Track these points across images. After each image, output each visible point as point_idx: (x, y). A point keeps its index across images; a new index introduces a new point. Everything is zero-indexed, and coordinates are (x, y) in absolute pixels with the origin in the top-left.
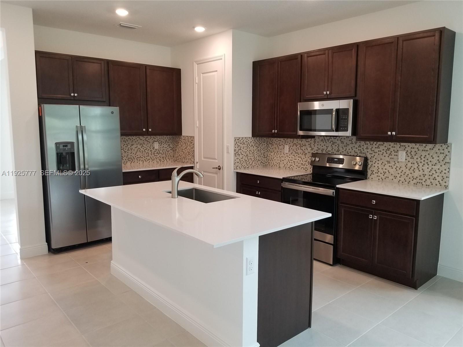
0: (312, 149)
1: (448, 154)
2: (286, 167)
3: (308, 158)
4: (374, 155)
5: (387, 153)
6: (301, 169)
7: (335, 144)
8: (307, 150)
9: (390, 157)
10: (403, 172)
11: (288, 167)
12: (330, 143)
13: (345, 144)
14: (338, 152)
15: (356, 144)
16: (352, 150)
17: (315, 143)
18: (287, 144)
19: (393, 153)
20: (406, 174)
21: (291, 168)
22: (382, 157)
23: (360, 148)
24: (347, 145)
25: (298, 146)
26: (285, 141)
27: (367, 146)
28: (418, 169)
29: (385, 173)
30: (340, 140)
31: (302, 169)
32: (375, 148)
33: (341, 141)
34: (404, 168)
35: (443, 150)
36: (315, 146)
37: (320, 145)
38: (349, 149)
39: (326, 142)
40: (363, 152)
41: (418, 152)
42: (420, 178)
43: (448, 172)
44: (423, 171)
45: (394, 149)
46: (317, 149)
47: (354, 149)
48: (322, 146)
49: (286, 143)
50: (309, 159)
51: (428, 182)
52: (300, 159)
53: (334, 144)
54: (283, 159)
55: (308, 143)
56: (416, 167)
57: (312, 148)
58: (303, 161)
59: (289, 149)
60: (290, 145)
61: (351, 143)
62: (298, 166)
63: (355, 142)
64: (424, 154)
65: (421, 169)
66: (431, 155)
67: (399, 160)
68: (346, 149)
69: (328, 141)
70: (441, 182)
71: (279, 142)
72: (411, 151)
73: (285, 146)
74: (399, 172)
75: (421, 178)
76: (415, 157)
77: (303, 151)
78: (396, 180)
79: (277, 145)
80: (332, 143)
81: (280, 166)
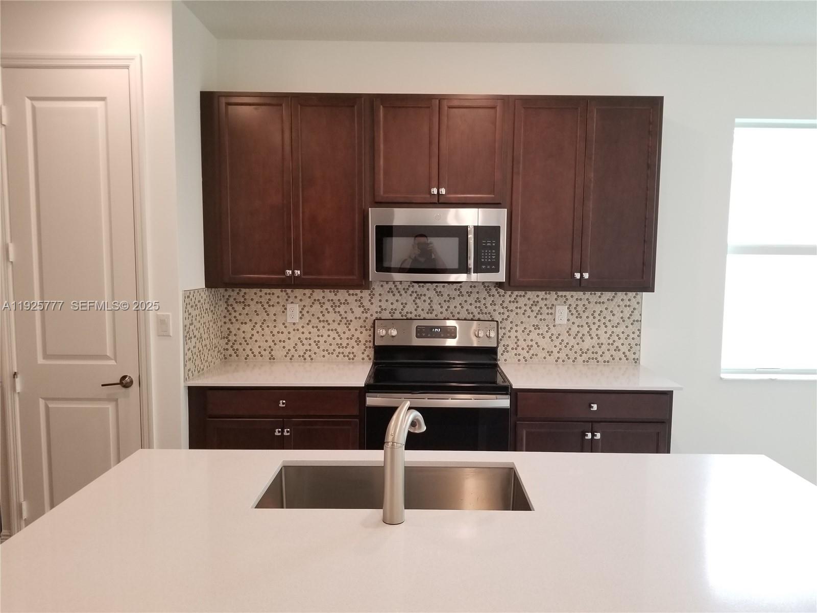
0: (366, 311)
1: (637, 306)
2: (293, 356)
3: (356, 330)
4: (508, 316)
5: (532, 311)
6: (337, 356)
7: (423, 298)
8: (353, 312)
9: (539, 317)
10: (564, 343)
11: (300, 356)
12: (411, 295)
13: (446, 297)
14: (431, 313)
15: (469, 296)
16: (462, 307)
17: (372, 298)
18: (292, 303)
19: (545, 310)
20: (569, 347)
21: (306, 356)
22: (524, 319)
23: (478, 304)
24: (451, 298)
25: (328, 305)
26: (287, 294)
27: (492, 299)
28: (590, 335)
29: (530, 347)
30: (435, 289)
31: (341, 355)
32: (510, 302)
33: (437, 292)
34: (565, 336)
35: (629, 300)
36: (372, 304)
37: (387, 301)
38: (455, 307)
39: (401, 295)
40: (485, 310)
41: (588, 306)
42: (592, 350)
43: (639, 336)
44: (599, 338)
45: (545, 302)
46: (379, 310)
47: (466, 307)
48: (392, 304)
49: (290, 300)
50: (358, 332)
51: (607, 357)
52: (333, 334)
53: (419, 298)
54: (282, 337)
55: (355, 297)
56: (586, 333)
57: (365, 309)
58: (341, 339)
59: (301, 312)
60: (303, 303)
61: (459, 295)
62: (327, 350)
63: (467, 292)
64: (598, 308)
65: (594, 335)
66: (610, 310)
67: (557, 322)
68: (449, 307)
69: (406, 292)
70: (627, 353)
71: (268, 297)
72: (577, 305)
73: (289, 306)
74: (557, 342)
75: (595, 350)
76: (584, 316)
77: (341, 315)
78: (551, 359)
79: (262, 306)
80: (415, 295)
81: (272, 356)
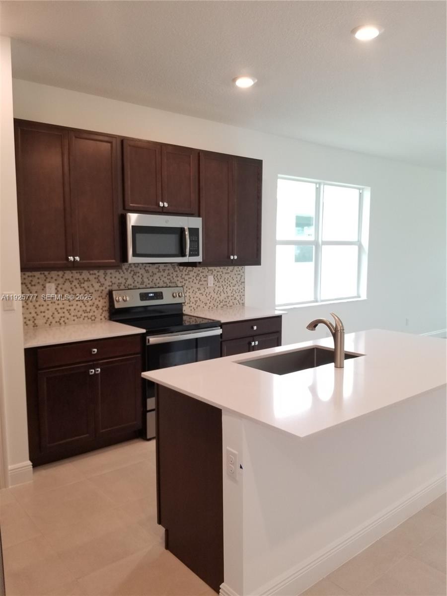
0: (102, 285)
1: (243, 274)
2: (51, 322)
3: (96, 299)
4: (185, 284)
5: (197, 280)
6: (84, 319)
7: (138, 274)
8: (93, 287)
9: (200, 283)
10: (212, 298)
11: (56, 322)
12: (130, 273)
13: (151, 273)
14: (143, 284)
15: (164, 272)
16: (160, 280)
17: (105, 276)
18: (49, 282)
19: (203, 279)
20: (214, 299)
21: (61, 321)
22: (192, 284)
23: (169, 277)
24: (154, 274)
25: (75, 283)
26: (45, 276)
27: (176, 273)
29: (196, 301)
30: (144, 269)
31: (86, 318)
32: (185, 275)
33: (145, 270)
34: (212, 294)
35: (240, 271)
36: (106, 280)
37: (115, 277)
38: (157, 280)
39: (124, 273)
40: (173, 281)
41: (222, 275)
42: (225, 300)
43: (244, 290)
44: (227, 293)
45: (203, 274)
46: (111, 284)
47: (163, 279)
48: (119, 279)
49: (48, 280)
50: (97, 300)
51: (231, 304)
52: (80, 303)
53: (135, 275)
54: (42, 309)
55: (94, 276)
56: (221, 291)
57: (101, 284)
58: (86, 306)
59: (56, 289)
60: (57, 282)
61: (158, 272)
62: (76, 316)
63: (163, 270)
64: (227, 276)
65: (225, 292)
66: (232, 277)
67: (209, 285)
68: (153, 280)
69: (127, 271)
70: (239, 300)
71: (30, 279)
72: (217, 275)
73: (48, 285)
74: (209, 298)
75: (226, 300)
76: (221, 281)
77: (85, 289)
78: (206, 307)
79: (26, 286)
80: (132, 273)
81: (35, 324)
